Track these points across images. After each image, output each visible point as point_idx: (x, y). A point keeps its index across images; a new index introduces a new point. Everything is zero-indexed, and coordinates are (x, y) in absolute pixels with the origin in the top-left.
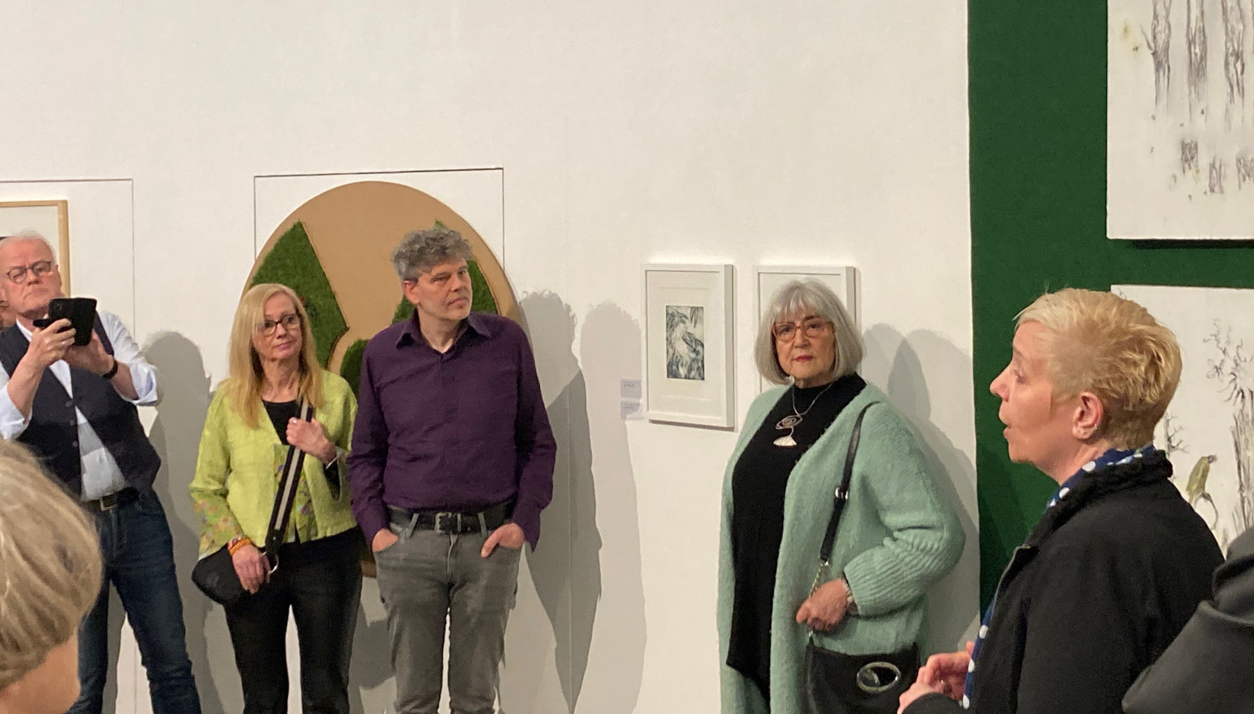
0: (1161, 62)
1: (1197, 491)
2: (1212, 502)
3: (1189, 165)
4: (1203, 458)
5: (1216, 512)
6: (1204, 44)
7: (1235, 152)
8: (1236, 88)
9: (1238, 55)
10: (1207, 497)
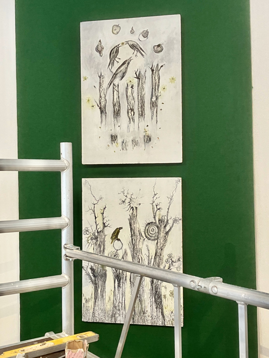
1: (115, 238)
2: (120, 241)
3: (114, 142)
4: (117, 228)
5: (122, 244)
6: (119, 106)
7: (131, 138)
8: (131, 119)
9: (132, 110)
10: (119, 240)
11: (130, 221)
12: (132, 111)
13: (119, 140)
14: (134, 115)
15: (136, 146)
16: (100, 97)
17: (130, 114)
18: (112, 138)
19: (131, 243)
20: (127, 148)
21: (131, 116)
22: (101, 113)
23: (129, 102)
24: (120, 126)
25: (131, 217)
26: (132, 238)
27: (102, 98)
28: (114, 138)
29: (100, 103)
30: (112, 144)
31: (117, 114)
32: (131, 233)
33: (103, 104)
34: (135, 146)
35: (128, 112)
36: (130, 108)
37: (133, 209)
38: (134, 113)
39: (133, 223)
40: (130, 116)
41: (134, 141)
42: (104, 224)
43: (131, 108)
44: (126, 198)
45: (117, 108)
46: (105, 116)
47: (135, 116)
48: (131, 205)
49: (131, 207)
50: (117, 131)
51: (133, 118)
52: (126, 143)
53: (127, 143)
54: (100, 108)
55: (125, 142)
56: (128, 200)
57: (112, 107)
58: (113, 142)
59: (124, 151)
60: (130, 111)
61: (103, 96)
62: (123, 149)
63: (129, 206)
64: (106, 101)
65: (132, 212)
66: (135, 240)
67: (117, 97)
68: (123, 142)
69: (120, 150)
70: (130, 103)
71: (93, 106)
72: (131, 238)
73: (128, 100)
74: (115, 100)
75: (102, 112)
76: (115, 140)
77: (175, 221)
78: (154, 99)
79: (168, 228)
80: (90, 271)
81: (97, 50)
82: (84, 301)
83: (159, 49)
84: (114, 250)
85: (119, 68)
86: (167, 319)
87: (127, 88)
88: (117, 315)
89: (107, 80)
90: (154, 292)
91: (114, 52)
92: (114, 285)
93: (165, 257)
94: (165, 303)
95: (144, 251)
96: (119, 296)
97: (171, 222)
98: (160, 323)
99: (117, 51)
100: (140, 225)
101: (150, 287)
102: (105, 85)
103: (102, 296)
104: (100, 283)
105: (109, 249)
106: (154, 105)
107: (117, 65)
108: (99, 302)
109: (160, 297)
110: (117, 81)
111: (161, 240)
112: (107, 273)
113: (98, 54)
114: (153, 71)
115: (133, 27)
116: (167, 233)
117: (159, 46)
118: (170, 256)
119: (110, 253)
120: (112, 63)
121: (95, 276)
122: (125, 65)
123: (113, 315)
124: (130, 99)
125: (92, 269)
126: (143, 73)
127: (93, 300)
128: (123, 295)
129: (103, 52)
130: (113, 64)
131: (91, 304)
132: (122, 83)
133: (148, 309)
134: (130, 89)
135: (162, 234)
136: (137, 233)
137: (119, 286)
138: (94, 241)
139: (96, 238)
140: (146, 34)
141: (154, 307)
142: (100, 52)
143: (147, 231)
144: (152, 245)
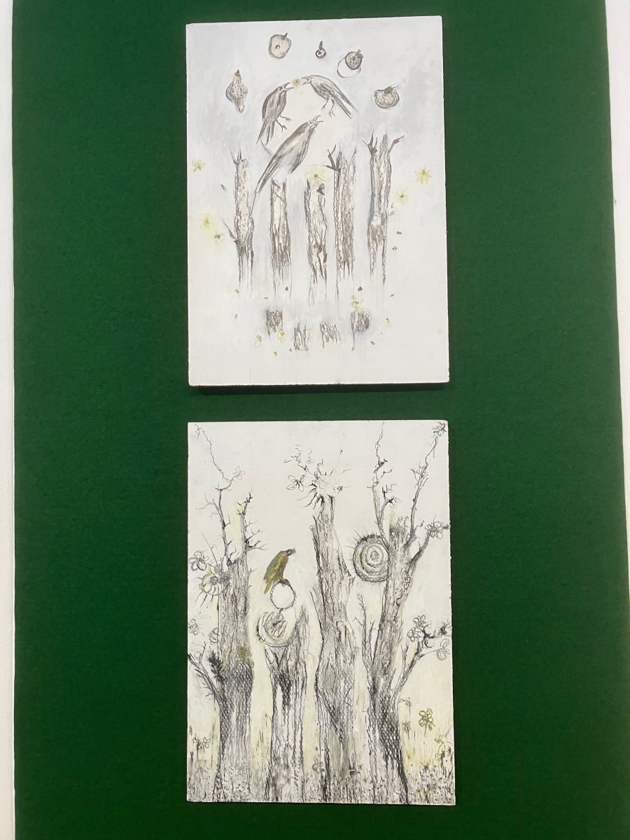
0: (243, 248)
1: (275, 579)
2: (290, 586)
3: (275, 328)
4: (282, 552)
5: (294, 593)
6: (288, 237)
7: (318, 320)
8: (319, 272)
9: (321, 248)
10: (285, 582)
11: (316, 533)
12: (320, 250)
13: (288, 325)
14: (325, 261)
15: (330, 339)
16: (238, 212)
17: (315, 258)
18: (268, 319)
19: (319, 591)
20: (309, 344)
21: (318, 264)
22: (240, 254)
23: (312, 227)
24: (289, 289)
25: (318, 522)
26: (320, 577)
27: (242, 215)
28: (275, 319)
29: (237, 229)
30: (269, 333)
31: (281, 256)
32: (319, 564)
33: (244, 231)
34: (328, 340)
35: (310, 254)
36: (314, 243)
37: (323, 501)
38: (325, 256)
39: (322, 539)
40: (316, 262)
41: (325, 327)
42: (246, 541)
43: (317, 243)
44: (303, 472)
45: (281, 242)
46: (250, 263)
47: (327, 263)
48: (318, 490)
49: (318, 495)
50: (282, 301)
51: (323, 270)
52: (305, 331)
53: (307, 332)
54: (237, 242)
55: (302, 330)
56: (309, 480)
57: (269, 238)
58: (271, 329)
59: (301, 353)
60: (315, 251)
61: (244, 211)
62: (297, 348)
63: (313, 494)
64: (253, 223)
65: (321, 509)
66: (327, 582)
67: (282, 215)
68: (297, 330)
69: (291, 350)
70: (316, 231)
71: (219, 236)
72: (317, 577)
73: (308, 221)
74: (276, 222)
75: (241, 251)
76: (277, 324)
77: (433, 531)
78: (377, 221)
79: (414, 550)
80: (207, 666)
81: (230, 95)
82: (191, 746)
83: (389, 99)
84: (271, 609)
85: (287, 142)
86: (413, 786)
87: (307, 194)
88: (281, 781)
89: (254, 173)
90: (379, 715)
91: (275, 103)
92: (274, 701)
93: (407, 624)
94: (407, 743)
95: (353, 611)
96: (286, 729)
97: (421, 534)
98: (394, 798)
99: (282, 101)
100: (342, 543)
101: (368, 703)
102: (251, 182)
103: (242, 731)
104: (236, 697)
105: (259, 606)
106: (376, 236)
107: (280, 136)
108: (232, 749)
109: (393, 729)
110: (280, 175)
111: (397, 582)
112: (255, 670)
113: (232, 105)
114: (373, 151)
115: (322, 42)
116: (413, 562)
117: (388, 91)
118: (420, 622)
119: (261, 619)
120: (268, 129)
121: (220, 679)
122: (304, 136)
123: (271, 782)
124: (316, 220)
125: (214, 660)
126: (347, 155)
127: (217, 742)
128: (298, 725)
129: (247, 101)
130: (271, 131)
131: (210, 753)
132: (294, 181)
133: (364, 761)
134: (314, 196)
135: (400, 566)
136: (334, 564)
137: (286, 703)
138: (220, 586)
139: (225, 579)
140: (355, 61)
141: (380, 754)
142: (237, 101)
143: (358, 558)
144: (373, 596)
